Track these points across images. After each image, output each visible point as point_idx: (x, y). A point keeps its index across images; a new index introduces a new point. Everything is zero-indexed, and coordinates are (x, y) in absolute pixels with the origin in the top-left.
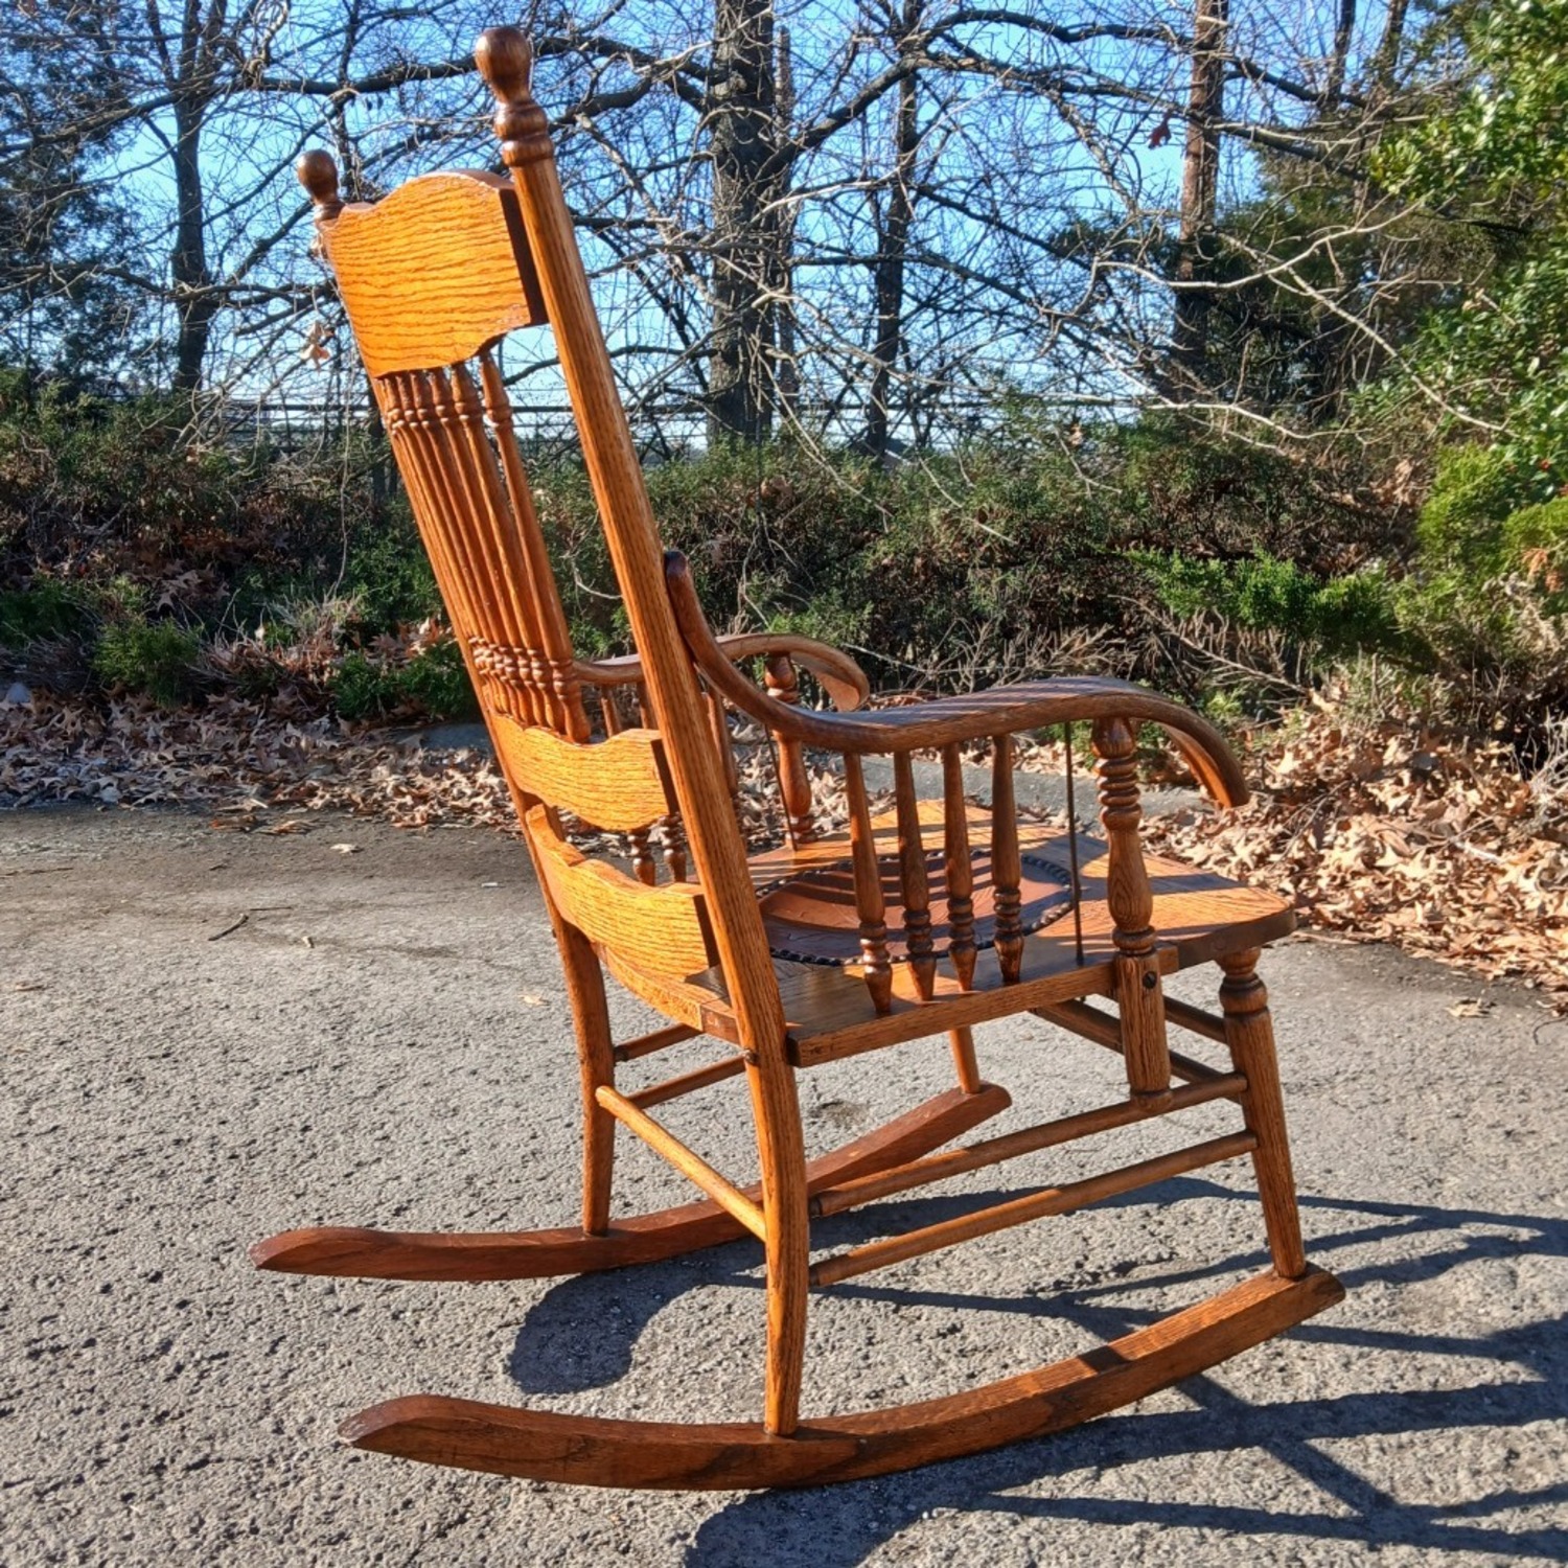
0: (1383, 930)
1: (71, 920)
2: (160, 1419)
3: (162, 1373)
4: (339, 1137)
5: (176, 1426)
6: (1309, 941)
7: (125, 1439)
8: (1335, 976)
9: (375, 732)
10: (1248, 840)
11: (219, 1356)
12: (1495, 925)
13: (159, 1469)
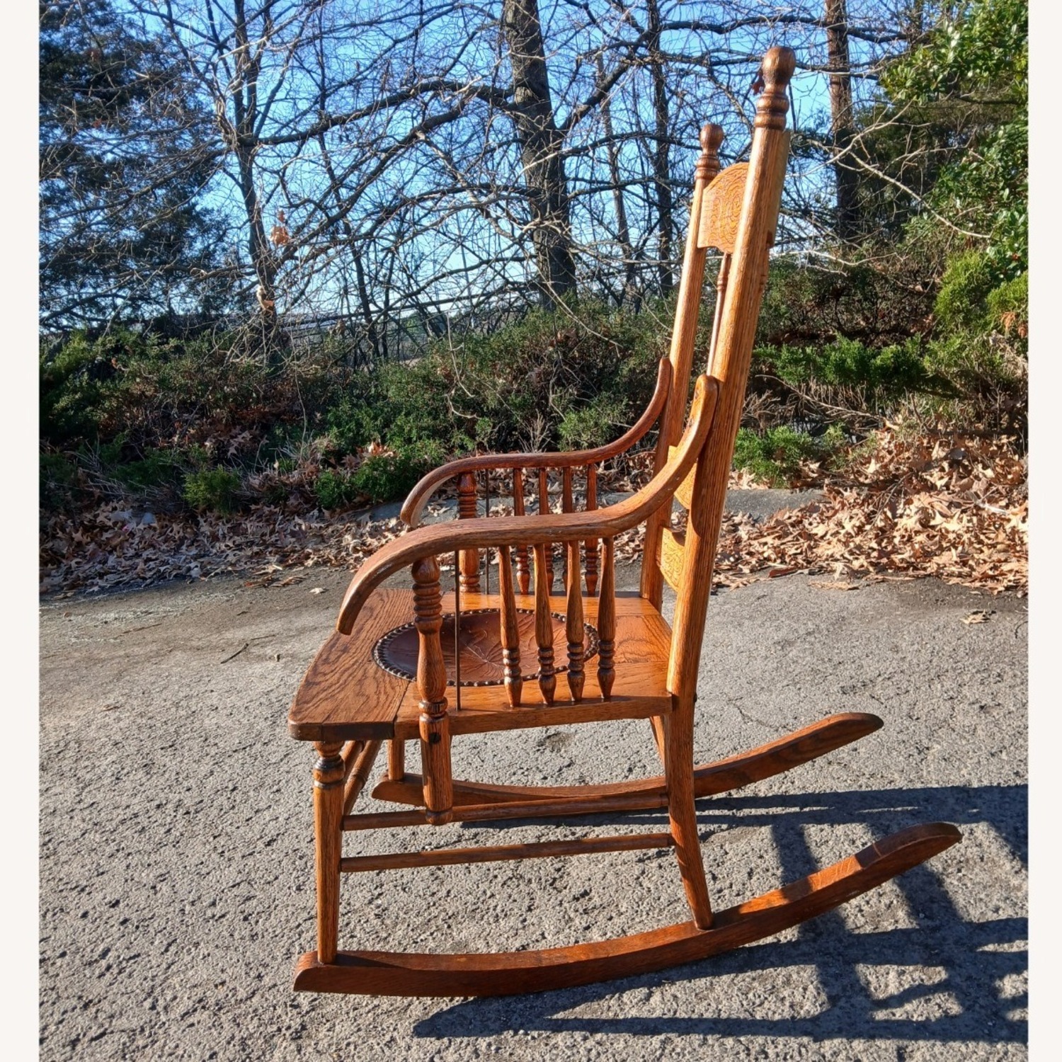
0: (932, 567)
1: (148, 659)
2: (86, 1006)
3: (97, 972)
4: (251, 793)
5: (94, 1010)
6: (883, 581)
7: (61, 1022)
8: (894, 604)
9: (344, 515)
10: (851, 518)
11: (135, 956)
12: (1002, 556)
13: (74, 1043)
